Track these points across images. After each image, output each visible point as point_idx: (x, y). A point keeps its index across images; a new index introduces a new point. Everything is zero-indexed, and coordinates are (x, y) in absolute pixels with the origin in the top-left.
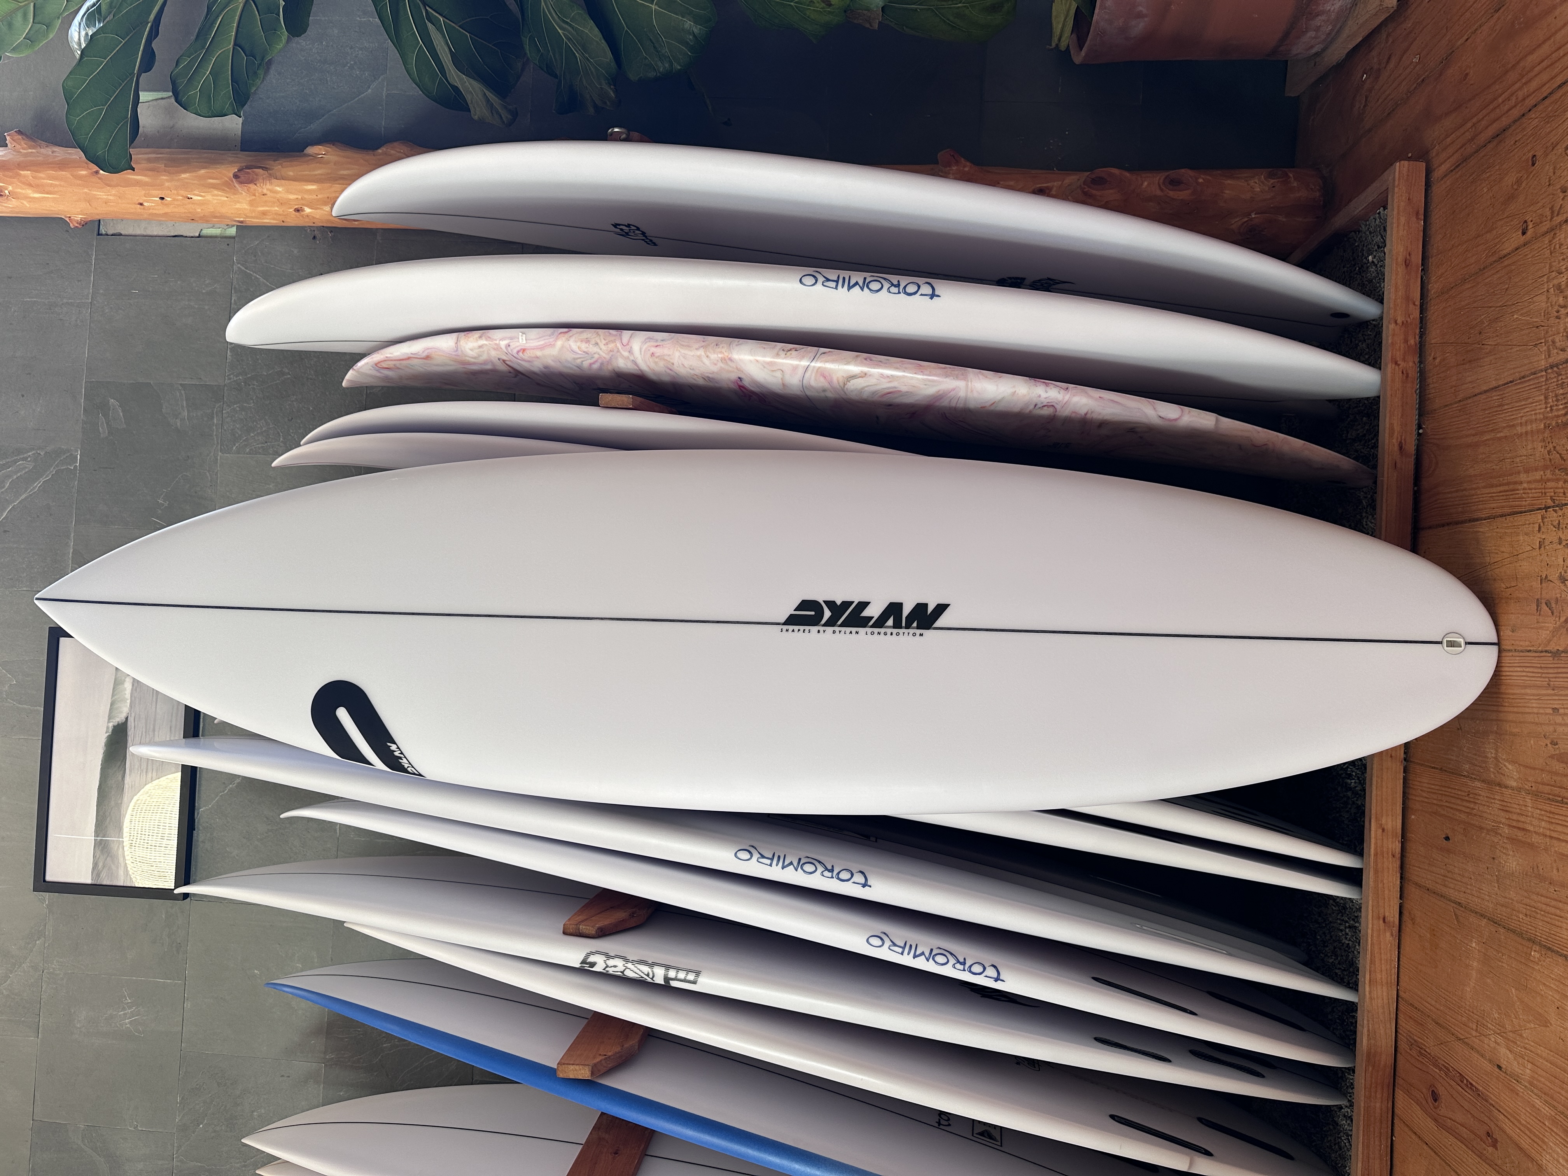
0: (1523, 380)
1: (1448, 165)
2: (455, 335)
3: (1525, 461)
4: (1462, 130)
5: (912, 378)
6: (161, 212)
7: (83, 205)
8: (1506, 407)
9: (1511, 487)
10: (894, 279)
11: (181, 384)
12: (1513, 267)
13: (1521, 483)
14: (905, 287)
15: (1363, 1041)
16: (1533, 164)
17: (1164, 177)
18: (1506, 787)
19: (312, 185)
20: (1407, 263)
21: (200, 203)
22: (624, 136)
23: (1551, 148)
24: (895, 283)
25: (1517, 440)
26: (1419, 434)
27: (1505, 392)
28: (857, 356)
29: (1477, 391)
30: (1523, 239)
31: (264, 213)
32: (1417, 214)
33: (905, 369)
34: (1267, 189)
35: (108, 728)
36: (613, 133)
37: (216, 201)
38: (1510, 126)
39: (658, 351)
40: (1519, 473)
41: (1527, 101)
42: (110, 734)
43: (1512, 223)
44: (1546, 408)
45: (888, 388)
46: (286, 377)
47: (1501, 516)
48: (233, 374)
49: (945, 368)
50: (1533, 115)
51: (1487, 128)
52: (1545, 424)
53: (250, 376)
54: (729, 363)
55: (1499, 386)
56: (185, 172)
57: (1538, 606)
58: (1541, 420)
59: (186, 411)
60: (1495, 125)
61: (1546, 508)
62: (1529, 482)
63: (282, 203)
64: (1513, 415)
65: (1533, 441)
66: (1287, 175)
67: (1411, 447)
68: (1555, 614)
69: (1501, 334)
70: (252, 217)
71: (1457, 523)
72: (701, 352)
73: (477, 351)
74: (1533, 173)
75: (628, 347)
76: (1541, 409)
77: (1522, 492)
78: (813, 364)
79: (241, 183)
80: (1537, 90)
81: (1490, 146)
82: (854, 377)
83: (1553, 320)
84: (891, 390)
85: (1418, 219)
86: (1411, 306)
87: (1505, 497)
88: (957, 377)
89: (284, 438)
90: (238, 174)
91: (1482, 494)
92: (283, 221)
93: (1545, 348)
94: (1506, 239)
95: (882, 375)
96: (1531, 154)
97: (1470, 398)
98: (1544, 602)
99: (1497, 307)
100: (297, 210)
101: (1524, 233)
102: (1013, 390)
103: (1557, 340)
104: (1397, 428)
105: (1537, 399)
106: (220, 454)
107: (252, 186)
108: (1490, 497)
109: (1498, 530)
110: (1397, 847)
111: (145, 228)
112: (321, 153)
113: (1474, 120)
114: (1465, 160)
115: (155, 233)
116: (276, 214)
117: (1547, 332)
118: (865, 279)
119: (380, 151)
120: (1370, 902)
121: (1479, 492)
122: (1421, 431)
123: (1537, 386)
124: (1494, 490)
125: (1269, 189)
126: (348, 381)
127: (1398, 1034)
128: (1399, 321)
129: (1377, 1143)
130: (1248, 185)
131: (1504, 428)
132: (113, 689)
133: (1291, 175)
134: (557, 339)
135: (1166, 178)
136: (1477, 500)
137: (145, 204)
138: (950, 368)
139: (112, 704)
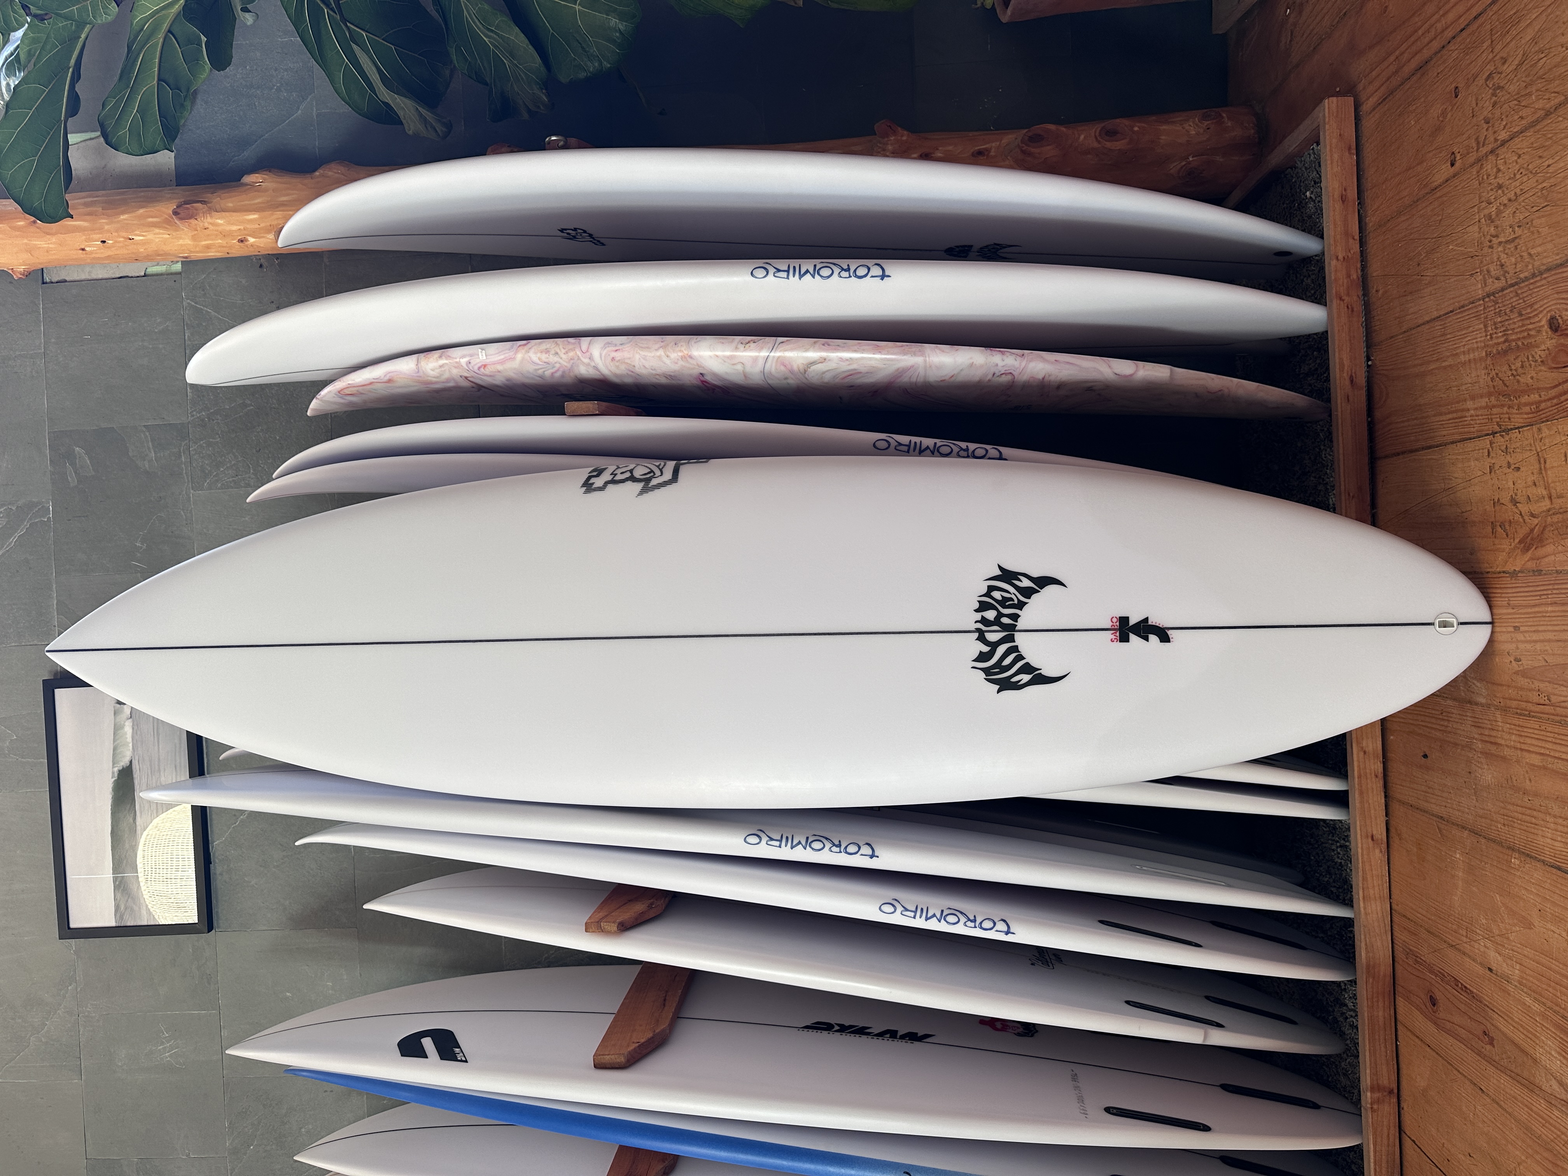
0: (1462, 310)
1: (1375, 99)
2: (415, 357)
3: (1470, 388)
4: (1386, 63)
5: (870, 359)
6: (103, 256)
7: (25, 256)
8: (1449, 336)
9: (1459, 414)
10: (844, 263)
11: (144, 426)
12: (1445, 199)
13: (1468, 410)
14: (855, 271)
15: (1362, 955)
16: (1456, 96)
17: (1099, 129)
18: (1477, 704)
19: (254, 214)
20: (1343, 199)
21: (143, 243)
22: (561, 143)
23: (1472, 79)
24: (845, 267)
25: (1461, 368)
26: (1368, 366)
27: (1447, 321)
28: (815, 343)
29: (1420, 321)
30: (1452, 170)
31: (208, 247)
32: (1350, 149)
33: (863, 351)
34: (1202, 131)
35: (113, 773)
36: (550, 142)
37: (157, 240)
38: (1431, 58)
39: (618, 355)
40: (1465, 400)
41: (1446, 33)
42: (116, 778)
43: (1441, 155)
44: (1486, 336)
45: (849, 371)
46: (248, 408)
47: (1452, 443)
48: (194, 411)
49: (902, 346)
50: (1453, 48)
51: (1409, 60)
52: (1486, 352)
53: (212, 411)
54: (689, 360)
55: (1440, 316)
56: (123, 213)
57: (1493, 530)
58: (1483, 348)
59: (153, 452)
60: (1417, 58)
61: (1494, 433)
62: (1476, 409)
63: (225, 235)
64: (1455, 344)
65: (1477, 369)
66: (1220, 115)
67: (1362, 380)
68: (1509, 536)
69: (1438, 265)
70: (197, 252)
71: (1412, 451)
72: (661, 352)
73: (438, 371)
74: (1457, 105)
75: (588, 354)
76: (1481, 337)
77: (1469, 419)
78: (772, 354)
79: (181, 219)
80: (1454, 21)
81: (1415, 78)
82: (813, 363)
83: (1486, 250)
84: (851, 373)
85: (1350, 153)
86: (1351, 240)
87: (1453, 425)
88: (915, 354)
89: (254, 470)
90: (178, 210)
91: (1433, 422)
92: (228, 253)
93: (1481, 277)
94: (1436, 171)
95: (841, 359)
96: (1453, 86)
97: (1414, 328)
98: (1498, 524)
99: (1432, 239)
100: (241, 241)
101: (1452, 165)
102: (971, 361)
103: (1492, 269)
104: (1346, 362)
105: (1477, 327)
106: (192, 491)
107: (193, 221)
108: (1440, 425)
109: (1450, 457)
110: (1380, 767)
111: (90, 272)
112: (258, 181)
113: (1397, 53)
114: (1391, 92)
115: (100, 277)
116: (220, 247)
117: (1481, 262)
118: (815, 266)
119: (317, 173)
120: (1358, 823)
121: (1429, 421)
122: (1370, 363)
123: (1476, 314)
124: (1444, 418)
125: (1204, 131)
126: (313, 410)
127: (1395, 945)
128: (1340, 257)
129: (1383, 1049)
130: (1183, 128)
131: (1448, 357)
132: (114, 734)
133: (1224, 115)
134: (516, 353)
135: (1103, 128)
136: (1428, 428)
137: (87, 249)
138: (907, 345)
139: (115, 749)
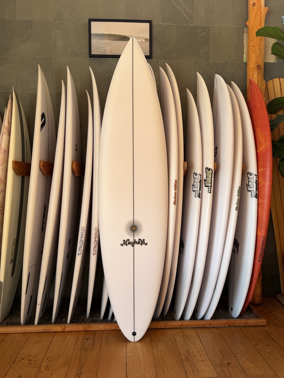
1: (266, 329)
11: (209, 50)
12: (249, 343)
20: (246, 323)
21: (252, 55)
23: (271, 348)
30: (254, 344)
31: (250, 71)
34: (258, 293)
37: (253, 59)
38: (275, 341)
43: (257, 342)
48: (212, 63)
50: (277, 345)
53: (212, 67)
56: (259, 52)
59: (203, 52)
60: (275, 338)
61: (206, 352)
63: (252, 76)
66: (261, 296)
70: (249, 67)
74: (267, 345)
81: (271, 337)
85: (255, 324)
90: (259, 66)
93: (235, 350)
94: (254, 341)
96: (270, 345)
103: (237, 352)
104: (214, 323)
106: (194, 60)
107: (256, 69)
111: (245, 39)
113: (275, 334)
114: (268, 333)
116: (250, 74)
130: (259, 289)
137: (252, 42)
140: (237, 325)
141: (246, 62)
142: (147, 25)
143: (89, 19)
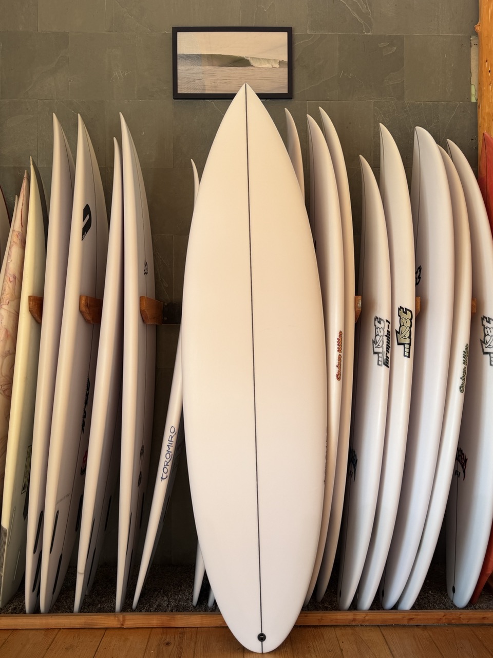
7: (486, 34)
11: (404, 81)
21: (488, 89)
35: (248, 57)
42: (245, 59)
53: (409, 112)
59: (392, 84)
67: (411, 623)
70: (482, 112)
92: (480, 127)
104: (419, 617)
106: (373, 101)
111: (474, 58)
116: (483, 124)
132: (266, 59)
139: (259, 59)
140: (464, 622)
141: (476, 103)
142: (284, 36)
143: (173, 28)
